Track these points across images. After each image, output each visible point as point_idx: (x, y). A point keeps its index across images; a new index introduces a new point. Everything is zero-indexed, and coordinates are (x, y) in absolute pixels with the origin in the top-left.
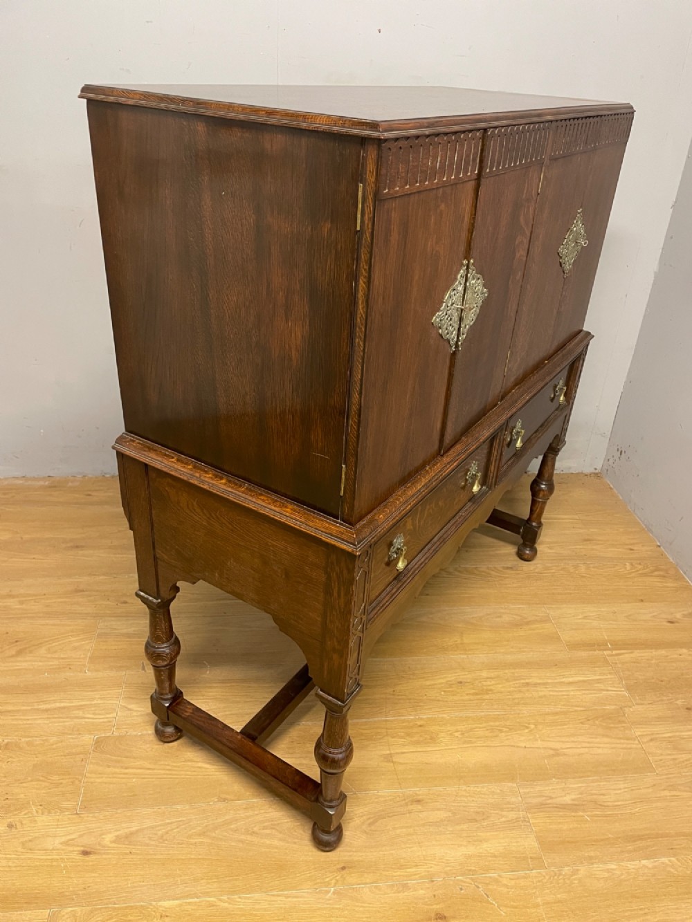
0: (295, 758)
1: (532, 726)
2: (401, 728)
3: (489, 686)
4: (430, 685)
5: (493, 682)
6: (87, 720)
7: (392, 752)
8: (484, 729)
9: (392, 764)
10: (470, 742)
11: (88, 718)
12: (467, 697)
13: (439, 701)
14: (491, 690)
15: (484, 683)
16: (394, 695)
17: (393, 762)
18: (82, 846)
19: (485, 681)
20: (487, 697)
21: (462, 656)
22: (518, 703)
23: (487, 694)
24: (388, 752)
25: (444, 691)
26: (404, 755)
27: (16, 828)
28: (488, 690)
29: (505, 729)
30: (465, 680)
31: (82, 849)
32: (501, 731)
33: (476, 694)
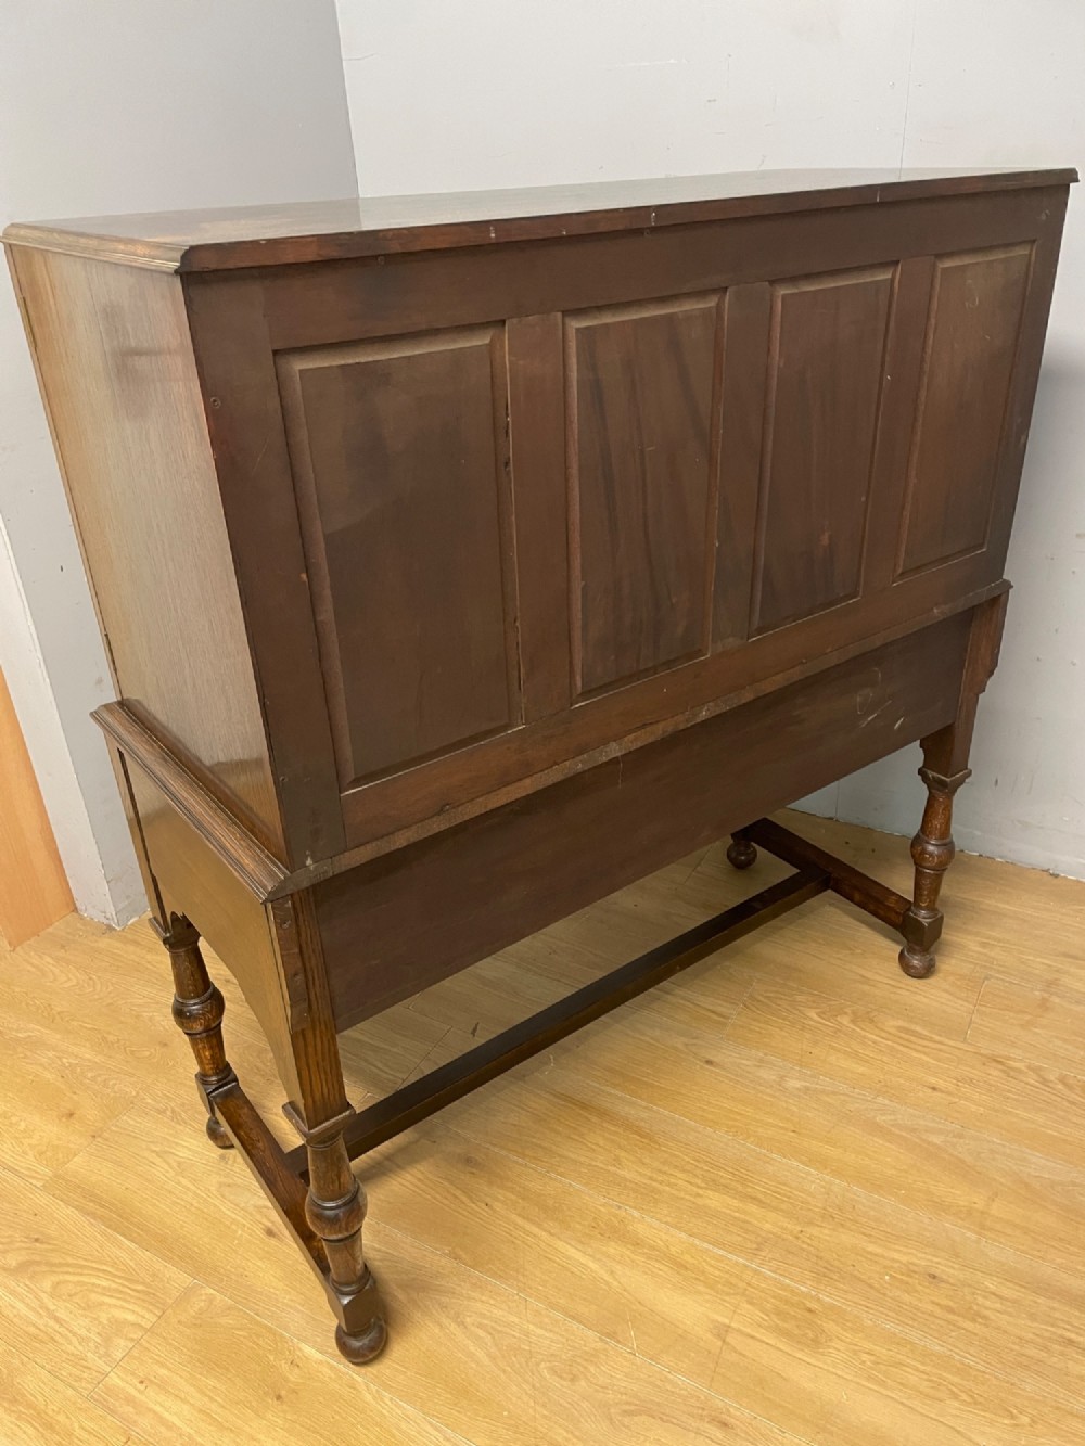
0: (584, 1253)
1: (1025, 1420)
2: (774, 1297)
3: (987, 1308)
4: (870, 1253)
5: (998, 1306)
6: (373, 1068)
7: (733, 1325)
8: (925, 1377)
9: (720, 1343)
10: (882, 1384)
11: (375, 1066)
12: (930, 1307)
13: (871, 1286)
14: (985, 1317)
15: (980, 1300)
16: (797, 1238)
17: (724, 1341)
18: (273, 1222)
19: (985, 1297)
20: (969, 1325)
21: (969, 1234)
22: (1027, 1367)
23: (974, 1321)
24: (727, 1321)
25: (891, 1276)
26: (750, 1341)
27: (226, 1163)
28: (978, 1314)
29: (964, 1397)
30: (945, 1277)
31: (270, 1224)
32: (955, 1397)
33: (951, 1310)
